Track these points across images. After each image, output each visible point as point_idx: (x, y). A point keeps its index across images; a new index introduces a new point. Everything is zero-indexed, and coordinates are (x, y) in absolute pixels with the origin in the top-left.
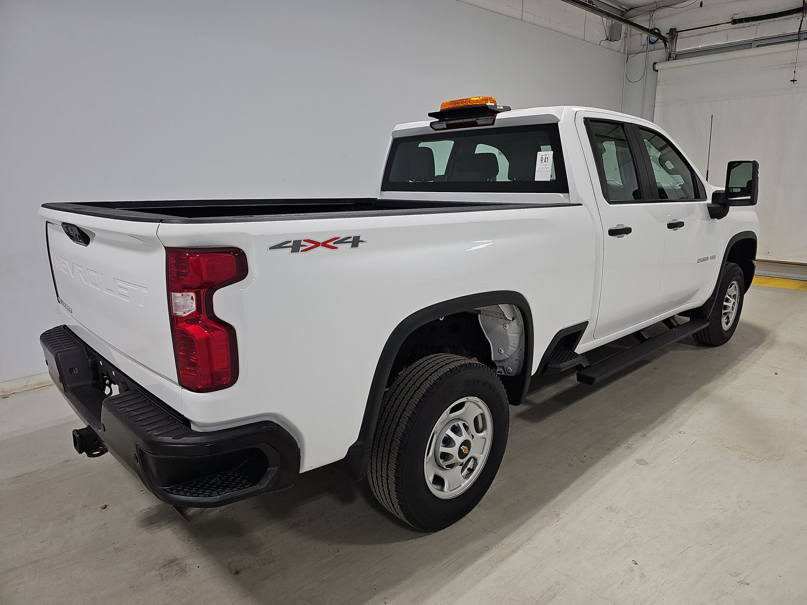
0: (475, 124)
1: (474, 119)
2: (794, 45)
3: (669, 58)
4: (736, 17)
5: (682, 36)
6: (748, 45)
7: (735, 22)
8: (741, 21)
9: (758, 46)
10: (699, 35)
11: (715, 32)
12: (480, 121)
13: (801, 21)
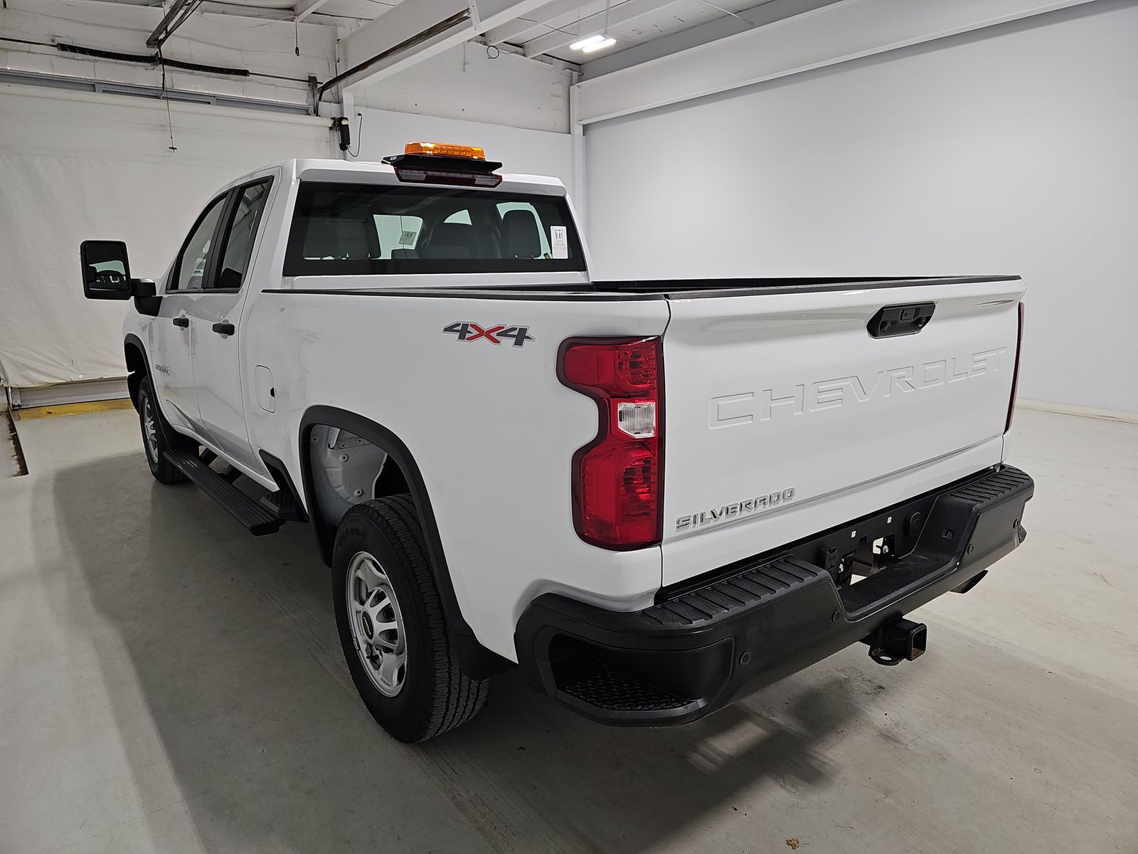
0: (472, 182)
1: (470, 176)
4: (60, 41)
6: (89, 86)
7: (63, 47)
8: (71, 49)
11: (29, 53)
12: (479, 179)
13: (164, 75)
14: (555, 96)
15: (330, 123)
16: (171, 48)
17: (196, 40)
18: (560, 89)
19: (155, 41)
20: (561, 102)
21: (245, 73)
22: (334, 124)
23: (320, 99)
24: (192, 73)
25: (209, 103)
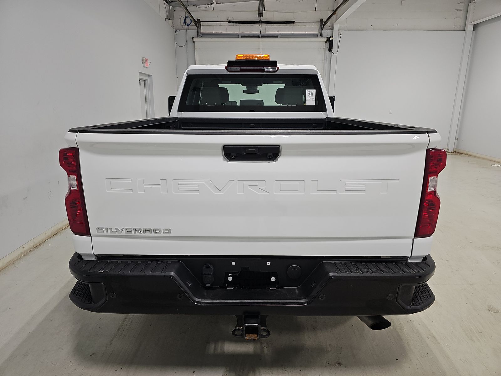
2: (259, 39)
3: (198, 36)
4: (230, 20)
5: (204, 24)
6: (237, 35)
7: (230, 22)
8: (233, 22)
9: (242, 37)
10: (212, 25)
11: (220, 25)
13: (261, 28)
14: (458, 10)
15: (325, 40)
16: (266, 16)
17: (275, 12)
18: (462, 6)
19: (260, 15)
20: (461, 14)
21: (293, 22)
22: (327, 40)
23: (323, 30)
24: (273, 25)
25: (278, 37)
